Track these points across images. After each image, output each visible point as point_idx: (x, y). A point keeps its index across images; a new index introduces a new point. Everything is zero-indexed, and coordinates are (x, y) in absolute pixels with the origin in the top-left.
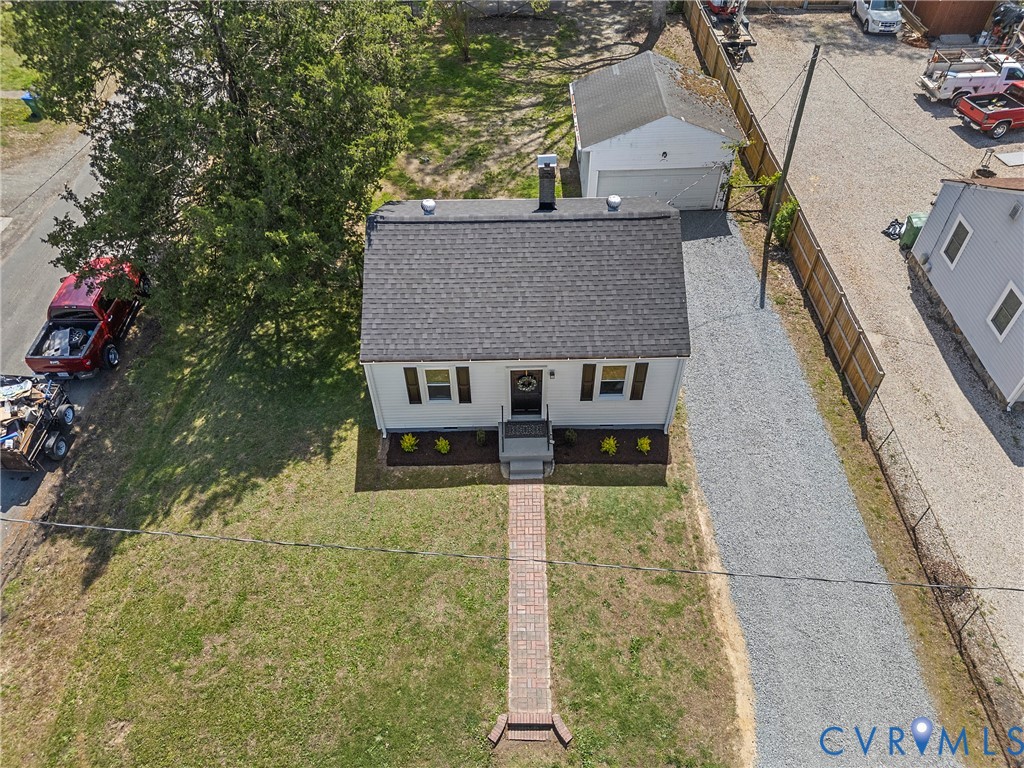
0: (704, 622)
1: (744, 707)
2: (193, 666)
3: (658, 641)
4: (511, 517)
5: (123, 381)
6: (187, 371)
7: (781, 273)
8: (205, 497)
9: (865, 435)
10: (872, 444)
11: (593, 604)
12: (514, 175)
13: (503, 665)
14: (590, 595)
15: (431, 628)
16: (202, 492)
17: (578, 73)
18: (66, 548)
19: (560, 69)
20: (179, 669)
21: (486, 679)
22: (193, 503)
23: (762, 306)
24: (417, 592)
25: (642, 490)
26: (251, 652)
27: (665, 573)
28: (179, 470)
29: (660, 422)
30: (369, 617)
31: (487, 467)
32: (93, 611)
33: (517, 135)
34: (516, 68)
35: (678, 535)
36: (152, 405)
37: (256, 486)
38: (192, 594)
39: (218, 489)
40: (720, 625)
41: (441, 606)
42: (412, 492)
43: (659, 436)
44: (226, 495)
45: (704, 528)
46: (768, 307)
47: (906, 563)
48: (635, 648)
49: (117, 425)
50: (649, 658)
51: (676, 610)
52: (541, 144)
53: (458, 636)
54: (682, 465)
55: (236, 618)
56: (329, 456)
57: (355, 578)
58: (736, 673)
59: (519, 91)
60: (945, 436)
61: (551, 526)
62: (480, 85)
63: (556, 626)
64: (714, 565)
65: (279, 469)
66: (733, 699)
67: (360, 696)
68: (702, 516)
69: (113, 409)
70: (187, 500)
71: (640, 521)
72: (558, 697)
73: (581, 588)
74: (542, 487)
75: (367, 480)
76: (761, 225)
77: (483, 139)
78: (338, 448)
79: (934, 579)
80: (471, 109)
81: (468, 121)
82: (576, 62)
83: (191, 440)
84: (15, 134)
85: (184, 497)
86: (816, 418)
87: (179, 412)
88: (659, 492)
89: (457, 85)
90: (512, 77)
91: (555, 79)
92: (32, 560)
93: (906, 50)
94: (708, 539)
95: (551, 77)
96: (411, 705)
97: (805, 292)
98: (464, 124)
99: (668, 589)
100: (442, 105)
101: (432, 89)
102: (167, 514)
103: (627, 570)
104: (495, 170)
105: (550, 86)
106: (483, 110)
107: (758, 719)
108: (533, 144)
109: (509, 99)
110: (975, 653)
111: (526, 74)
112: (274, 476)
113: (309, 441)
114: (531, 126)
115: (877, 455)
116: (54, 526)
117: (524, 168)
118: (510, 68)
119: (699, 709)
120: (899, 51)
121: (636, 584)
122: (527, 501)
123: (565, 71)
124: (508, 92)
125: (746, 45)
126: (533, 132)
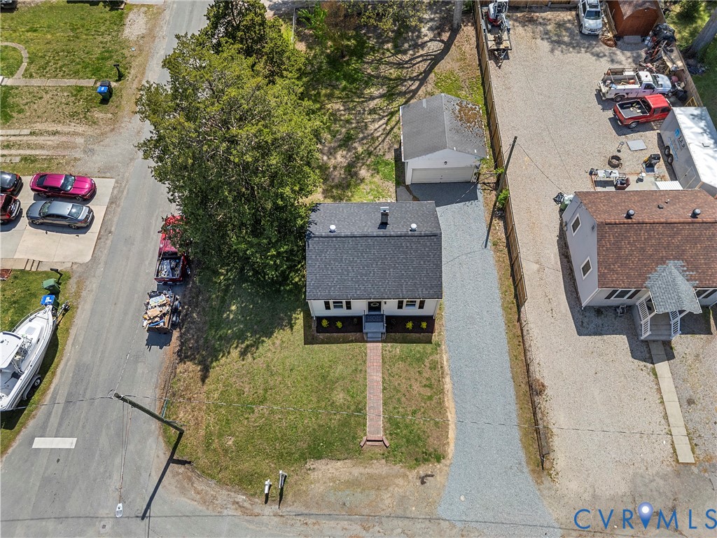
0: (441, 403)
1: (452, 434)
2: (252, 417)
3: (422, 410)
4: (368, 357)
5: (194, 282)
6: (222, 277)
7: (499, 225)
8: (243, 346)
9: (519, 320)
10: (521, 324)
11: (400, 395)
12: (370, 154)
13: (365, 419)
14: (398, 391)
15: (338, 404)
16: (243, 343)
17: (407, 68)
18: (190, 365)
19: (394, 64)
20: (247, 418)
21: (359, 424)
22: (239, 349)
23: (486, 247)
24: (332, 389)
25: (421, 346)
26: (272, 412)
27: (428, 383)
28: (229, 331)
29: (432, 314)
30: (315, 400)
31: (358, 334)
32: (208, 393)
33: (374, 121)
34: (371, 63)
35: (435, 366)
36: (210, 296)
37: (263, 341)
38: (247, 389)
39: (248, 343)
40: (447, 404)
41: (341, 395)
42: (327, 346)
43: (430, 320)
44: (252, 346)
45: (445, 363)
46: (488, 247)
47: (522, 379)
48: (414, 413)
49: (197, 306)
50: (419, 417)
51: (430, 398)
52: (384, 129)
53: (348, 408)
54: (439, 334)
55: (265, 399)
56: (292, 328)
57: (308, 383)
58: (450, 422)
59: (373, 85)
60: (553, 321)
61: (384, 362)
62: (351, 79)
63: (385, 404)
64: (447, 379)
65: (272, 333)
66: (448, 432)
67: (313, 429)
68: (445, 357)
69: (193, 298)
70: (236, 348)
71: (420, 360)
72: (385, 430)
73: (395, 388)
74: (380, 344)
75: (309, 340)
76: (494, 192)
77: (354, 125)
78: (295, 323)
79: (530, 386)
80: (346, 100)
81: (345, 110)
82: (406, 58)
83: (231, 317)
84: (98, 114)
85: (235, 345)
86: (500, 310)
87: (223, 301)
88: (429, 347)
89: (337, 79)
90: (369, 71)
91: (394, 73)
92: (178, 371)
93: (601, 48)
94: (446, 368)
95: (391, 71)
96: (332, 433)
97: (507, 238)
98: (343, 112)
99: (428, 389)
100: (330, 97)
101: (323, 82)
102: (229, 353)
103: (413, 381)
104: (360, 150)
105: (391, 80)
106: (353, 101)
107: (456, 439)
108: (380, 129)
109: (367, 91)
110: (539, 416)
111: (377, 68)
112: (271, 337)
113: (282, 319)
114: (379, 114)
115: (522, 330)
116: (182, 356)
117: (375, 149)
118: (368, 63)
119: (435, 435)
120: (596, 49)
121: (416, 387)
122: (374, 351)
123: (400, 65)
124: (367, 85)
125: (506, 50)
126: (380, 119)
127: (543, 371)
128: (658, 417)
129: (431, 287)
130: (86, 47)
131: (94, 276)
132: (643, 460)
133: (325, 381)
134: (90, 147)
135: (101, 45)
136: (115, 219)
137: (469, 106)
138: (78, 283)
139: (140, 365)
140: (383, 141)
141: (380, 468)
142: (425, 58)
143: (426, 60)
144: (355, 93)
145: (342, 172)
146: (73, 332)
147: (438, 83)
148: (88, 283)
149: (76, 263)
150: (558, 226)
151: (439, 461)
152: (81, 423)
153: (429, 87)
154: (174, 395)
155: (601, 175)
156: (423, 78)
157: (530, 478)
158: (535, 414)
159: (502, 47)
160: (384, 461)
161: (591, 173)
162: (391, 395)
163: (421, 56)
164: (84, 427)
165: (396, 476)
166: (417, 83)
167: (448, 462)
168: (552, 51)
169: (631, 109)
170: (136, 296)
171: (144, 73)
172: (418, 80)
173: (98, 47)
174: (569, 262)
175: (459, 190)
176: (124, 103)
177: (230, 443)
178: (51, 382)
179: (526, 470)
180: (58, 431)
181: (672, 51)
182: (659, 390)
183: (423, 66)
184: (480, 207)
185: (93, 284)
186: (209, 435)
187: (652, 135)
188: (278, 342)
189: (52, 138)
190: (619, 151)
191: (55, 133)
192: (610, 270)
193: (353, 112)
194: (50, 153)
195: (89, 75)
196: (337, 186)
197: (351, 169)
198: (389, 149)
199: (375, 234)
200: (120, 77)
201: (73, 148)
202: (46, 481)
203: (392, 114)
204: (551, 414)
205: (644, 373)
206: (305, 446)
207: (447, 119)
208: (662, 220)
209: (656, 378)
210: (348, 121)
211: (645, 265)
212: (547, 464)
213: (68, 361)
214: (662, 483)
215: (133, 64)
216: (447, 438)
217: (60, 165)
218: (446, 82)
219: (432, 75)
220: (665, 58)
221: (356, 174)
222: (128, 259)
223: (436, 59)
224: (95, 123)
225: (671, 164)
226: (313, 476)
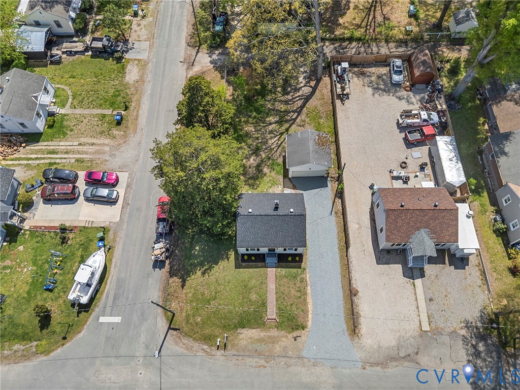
0: (305, 300)
1: (310, 316)
2: (210, 307)
3: (296, 303)
4: (268, 276)
5: (175, 233)
6: (190, 230)
7: (338, 201)
8: (203, 269)
9: (347, 256)
10: (348, 258)
11: (284, 296)
12: (269, 158)
13: (267, 308)
14: (283, 294)
15: (253, 300)
16: (203, 268)
17: (291, 104)
18: (175, 279)
19: (283, 101)
20: (207, 308)
21: (264, 311)
22: (201, 271)
23: (331, 214)
24: (250, 293)
25: (296, 270)
26: (220, 305)
27: (299, 289)
28: (196, 261)
29: (301, 253)
30: (241, 298)
31: (263, 263)
32: (186, 294)
33: (271, 138)
34: (270, 101)
35: (303, 280)
36: (184, 241)
37: (213, 267)
38: (206, 292)
39: (206, 268)
40: (308, 300)
41: (254, 296)
42: (247, 269)
43: (301, 256)
44: (208, 269)
45: (308, 279)
46: (332, 215)
47: (347, 288)
48: (292, 305)
49: (178, 247)
50: (294, 307)
51: (300, 297)
52: (277, 144)
53: (258, 302)
54: (305, 263)
55: (216, 298)
56: (228, 260)
57: (237, 289)
58: (309, 310)
59: (271, 115)
60: (364, 256)
61: (276, 279)
62: (258, 111)
63: (277, 300)
64: (309, 287)
65: (218, 262)
66: (308, 315)
67: (241, 313)
68: (308, 276)
69: (175, 242)
70: (200, 270)
71: (295, 277)
72: (276, 314)
73: (282, 292)
74: (274, 269)
75: (238, 266)
76: (337, 182)
77: (260, 141)
78: (230, 257)
79: (351, 291)
80: (256, 125)
81: (255, 131)
82: (290, 97)
83: (196, 253)
84: (115, 132)
85: (198, 269)
86: (337, 250)
87: (192, 244)
88: (299, 270)
89: (251, 111)
90: (269, 106)
91: (283, 107)
92: (170, 282)
93: (402, 93)
94: (308, 282)
95: (282, 106)
96: (250, 315)
97: (343, 210)
98: (254, 133)
99: (299, 293)
100: (247, 122)
101: (243, 113)
102: (196, 273)
103: (291, 288)
104: (264, 156)
105: (281, 112)
106: (259, 126)
107: (312, 318)
108: (275, 143)
109: (268, 119)
110: (354, 307)
111: (273, 104)
112: (217, 264)
113: (223, 255)
114: (274, 134)
115: (348, 261)
116: (172, 274)
117: (272, 156)
118: (268, 101)
119: (302, 316)
120: (399, 94)
121: (293, 291)
122: (271, 272)
123: (286, 102)
124: (268, 115)
125: (347, 94)
126: (275, 137)
127: (357, 284)
128: (414, 308)
129: (301, 242)
130: (105, 88)
131: (122, 230)
132: (404, 329)
133: (246, 288)
134: (113, 152)
135: (113, 87)
136: (131, 196)
137: (324, 136)
138: (114, 233)
139: (150, 279)
140: (277, 151)
141: (274, 333)
142: (301, 97)
143: (302, 99)
144: (260, 120)
145: (254, 169)
146: (114, 261)
147: (308, 114)
148: (119, 233)
149: (112, 222)
150: (370, 203)
151: (303, 329)
152: (123, 310)
153: (303, 116)
154: (169, 295)
155: (395, 174)
156: (299, 111)
157: (348, 338)
158: (352, 306)
159: (345, 93)
160: (276, 329)
161: (390, 172)
162: (280, 296)
163: (299, 96)
164: (124, 311)
165: (282, 337)
166: (296, 114)
167: (308, 330)
168: (373, 94)
169: (415, 134)
170: (145, 241)
171: (140, 105)
172: (296, 112)
173: (112, 88)
174: (375, 223)
175: (318, 181)
176: (130, 125)
177: (199, 320)
178: (105, 288)
179: (346, 334)
180: (111, 313)
181: (440, 98)
182: (415, 294)
183: (300, 103)
184: (328, 192)
185: (122, 234)
186: (188, 316)
187: (425, 149)
188: (221, 267)
189: (91, 147)
190: (407, 158)
191: (93, 144)
192: (392, 233)
193: (260, 132)
194: (91, 157)
195: (108, 107)
196: (250, 178)
197: (258, 167)
198: (280, 155)
199: (272, 214)
200: (126, 108)
201: (104, 153)
202: (108, 339)
203: (282, 134)
204: (360, 306)
205: (409, 285)
206: (237, 321)
207: (311, 145)
208: (419, 208)
209: (415, 287)
210: (257, 138)
211: (409, 231)
212: (357, 331)
213: (113, 276)
214: (413, 340)
215: (133, 99)
216: (308, 318)
217: (97, 164)
218: (312, 113)
219: (305, 109)
220: (437, 102)
221: (262, 170)
222: (139, 220)
223: (307, 99)
224: (114, 137)
225: (434, 167)
226: (241, 336)
